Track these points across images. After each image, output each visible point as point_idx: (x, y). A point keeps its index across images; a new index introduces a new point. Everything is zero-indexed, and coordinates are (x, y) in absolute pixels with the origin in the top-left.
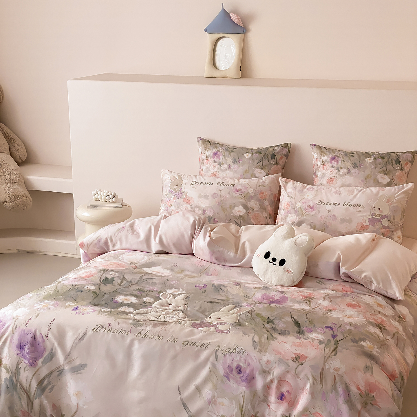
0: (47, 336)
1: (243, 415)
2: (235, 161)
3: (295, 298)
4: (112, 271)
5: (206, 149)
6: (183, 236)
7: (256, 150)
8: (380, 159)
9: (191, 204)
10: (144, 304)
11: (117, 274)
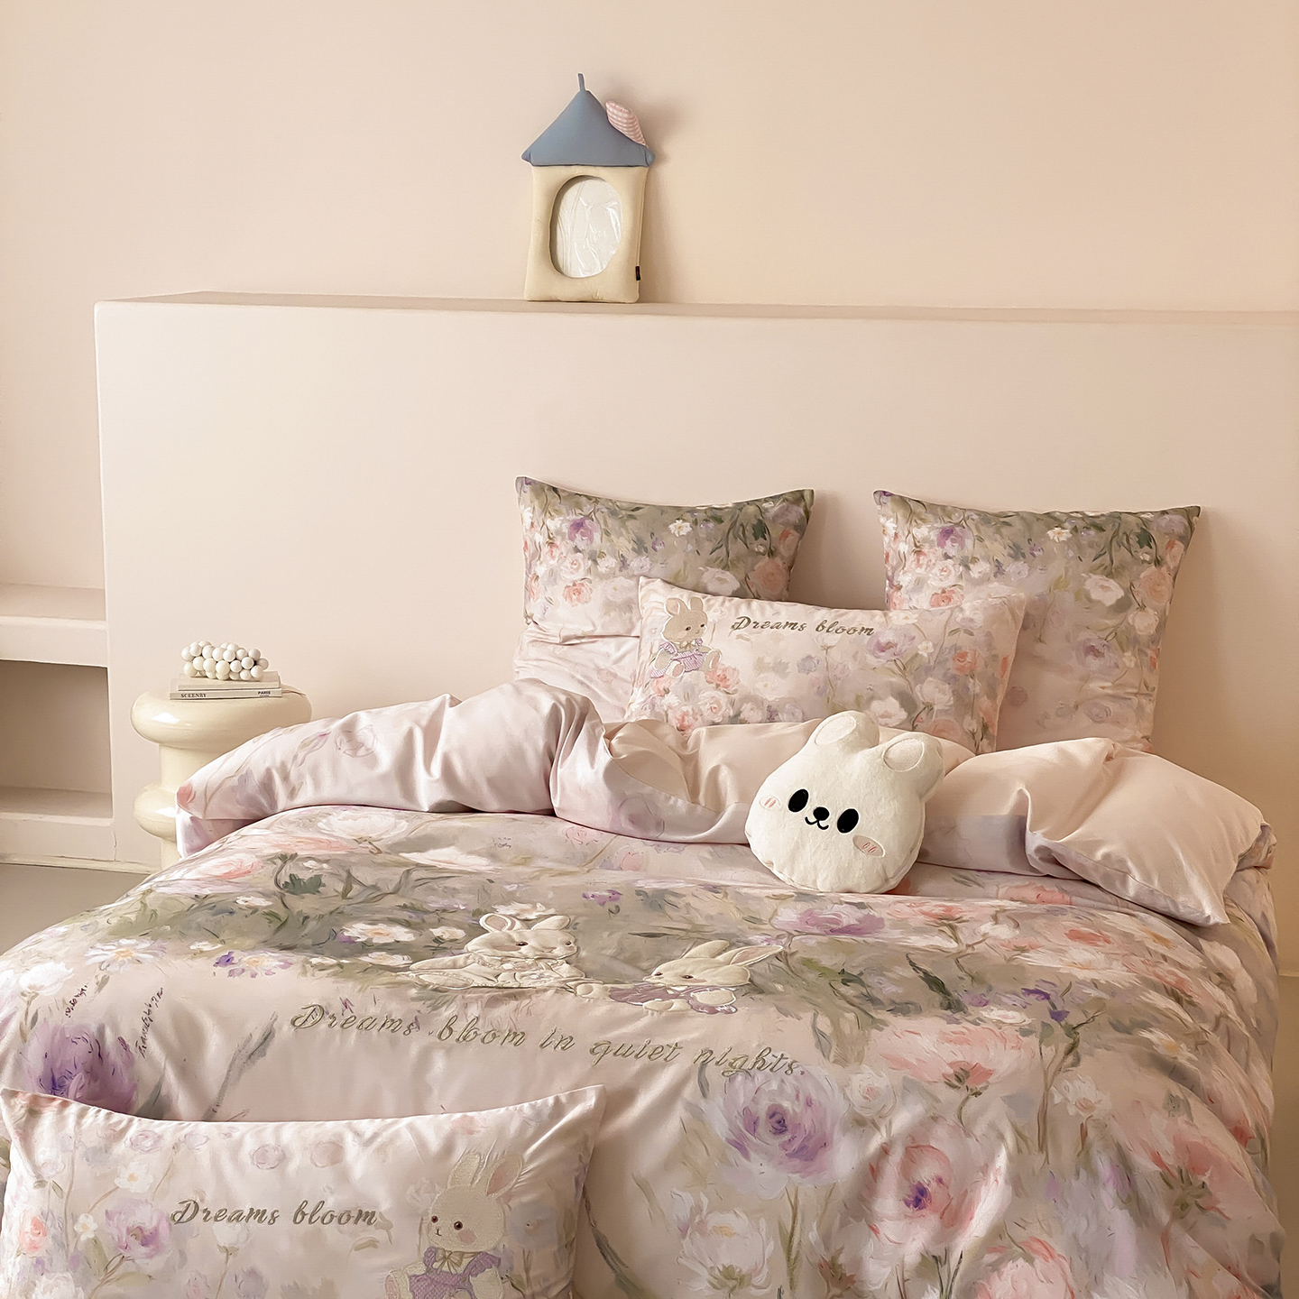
0: (141, 1044)
1: (792, 1262)
2: (640, 547)
3: (903, 919)
4: (310, 858)
5: (545, 510)
6: (519, 753)
7: (705, 511)
8: (1092, 532)
10: (436, 945)
11: (325, 866)
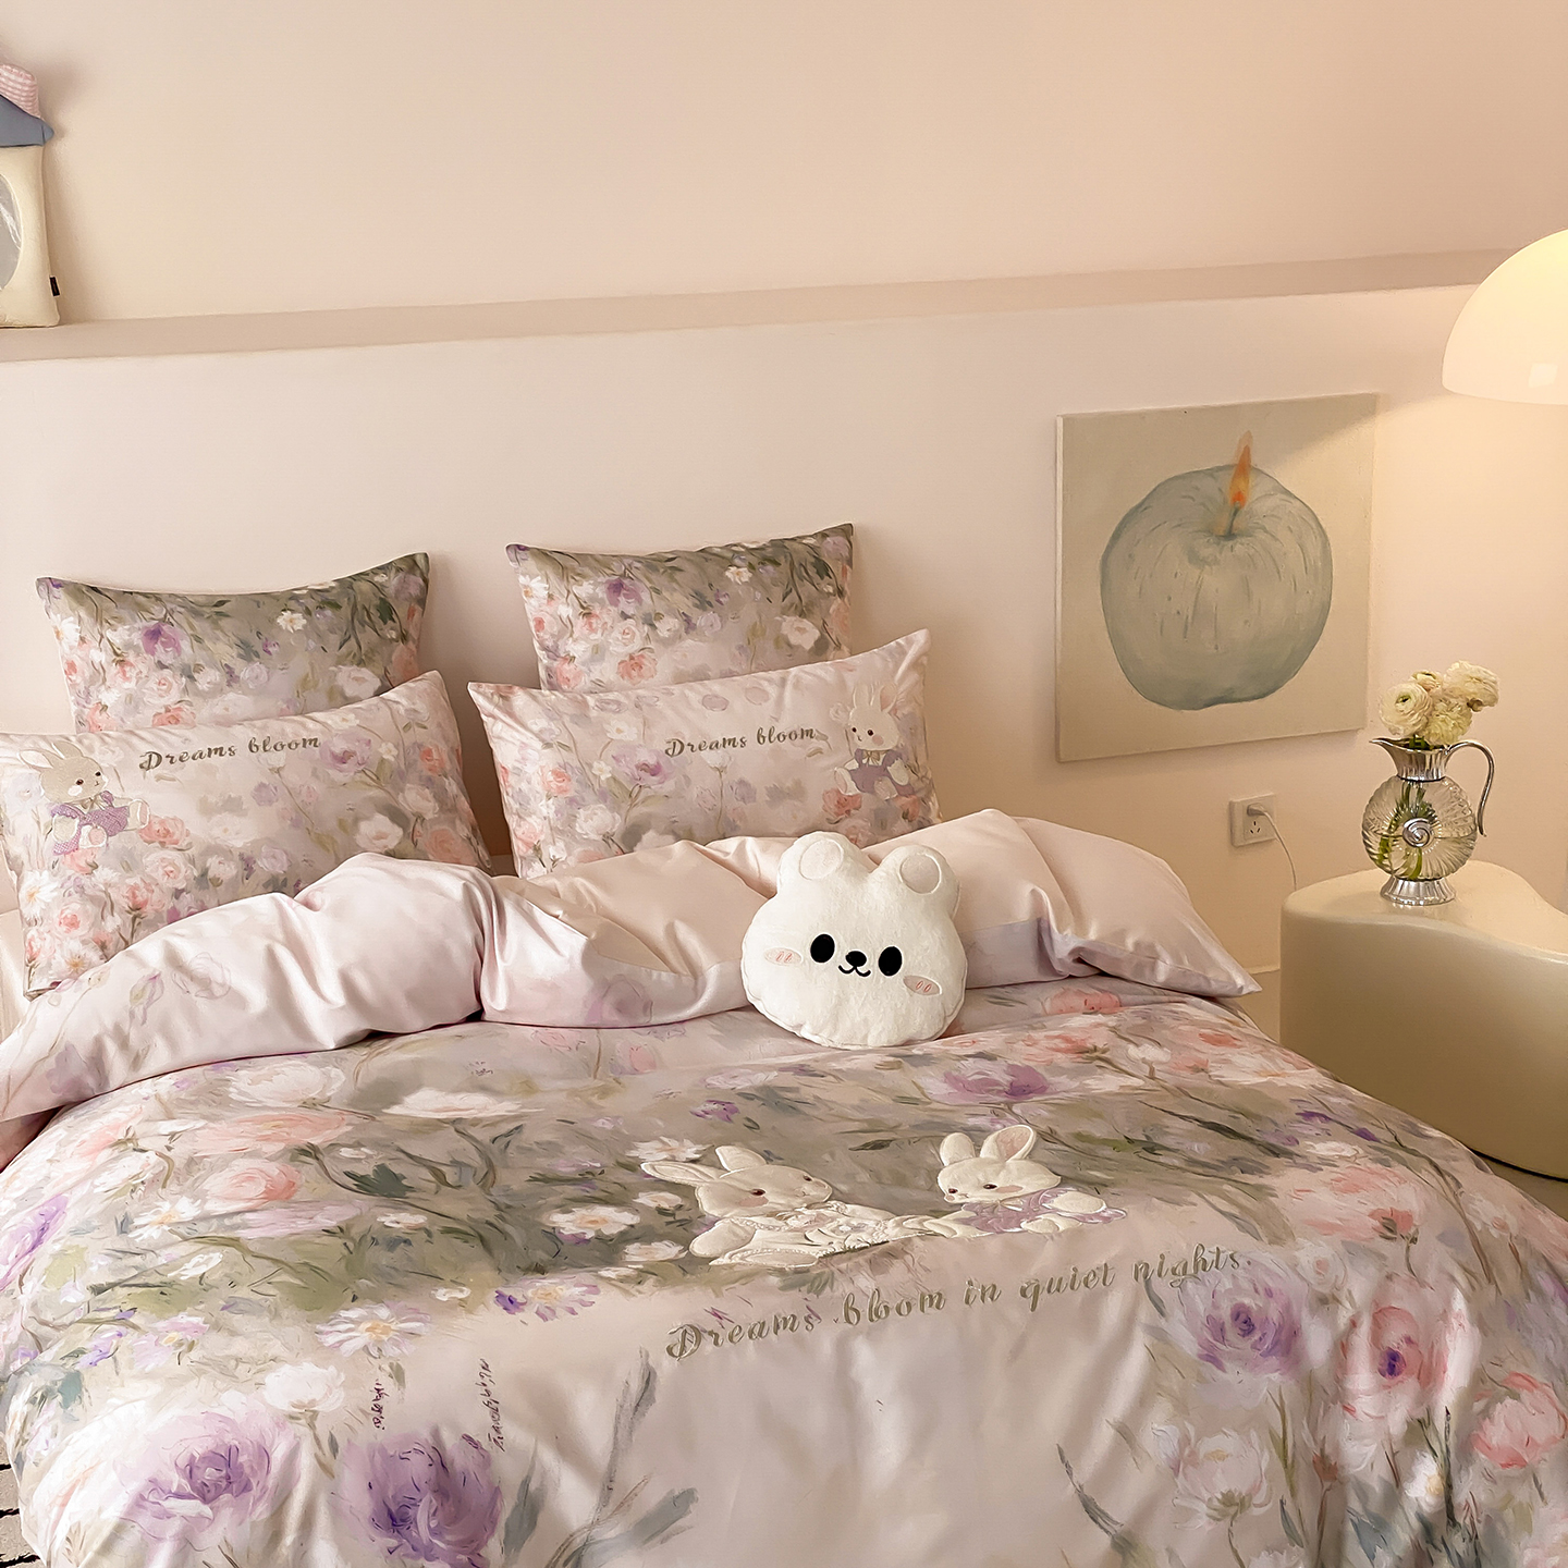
0: (494, 1435)
2: (248, 652)
5: (98, 617)
7: (309, 595)
8: (770, 568)
9: (183, 845)
10: (671, 1219)
